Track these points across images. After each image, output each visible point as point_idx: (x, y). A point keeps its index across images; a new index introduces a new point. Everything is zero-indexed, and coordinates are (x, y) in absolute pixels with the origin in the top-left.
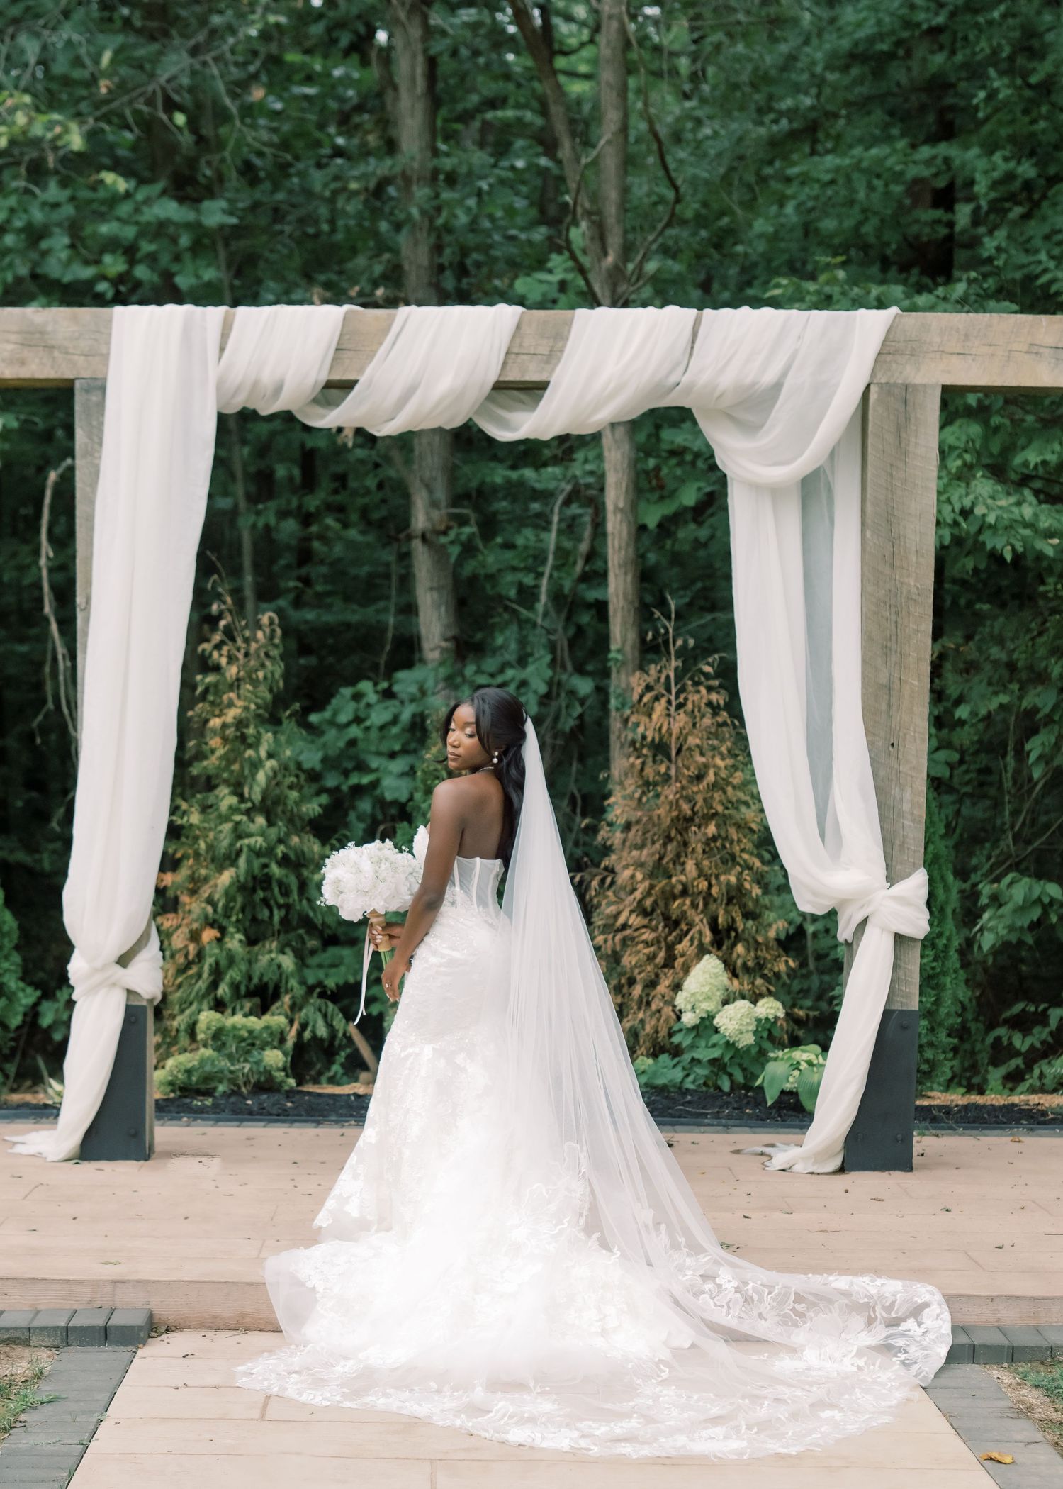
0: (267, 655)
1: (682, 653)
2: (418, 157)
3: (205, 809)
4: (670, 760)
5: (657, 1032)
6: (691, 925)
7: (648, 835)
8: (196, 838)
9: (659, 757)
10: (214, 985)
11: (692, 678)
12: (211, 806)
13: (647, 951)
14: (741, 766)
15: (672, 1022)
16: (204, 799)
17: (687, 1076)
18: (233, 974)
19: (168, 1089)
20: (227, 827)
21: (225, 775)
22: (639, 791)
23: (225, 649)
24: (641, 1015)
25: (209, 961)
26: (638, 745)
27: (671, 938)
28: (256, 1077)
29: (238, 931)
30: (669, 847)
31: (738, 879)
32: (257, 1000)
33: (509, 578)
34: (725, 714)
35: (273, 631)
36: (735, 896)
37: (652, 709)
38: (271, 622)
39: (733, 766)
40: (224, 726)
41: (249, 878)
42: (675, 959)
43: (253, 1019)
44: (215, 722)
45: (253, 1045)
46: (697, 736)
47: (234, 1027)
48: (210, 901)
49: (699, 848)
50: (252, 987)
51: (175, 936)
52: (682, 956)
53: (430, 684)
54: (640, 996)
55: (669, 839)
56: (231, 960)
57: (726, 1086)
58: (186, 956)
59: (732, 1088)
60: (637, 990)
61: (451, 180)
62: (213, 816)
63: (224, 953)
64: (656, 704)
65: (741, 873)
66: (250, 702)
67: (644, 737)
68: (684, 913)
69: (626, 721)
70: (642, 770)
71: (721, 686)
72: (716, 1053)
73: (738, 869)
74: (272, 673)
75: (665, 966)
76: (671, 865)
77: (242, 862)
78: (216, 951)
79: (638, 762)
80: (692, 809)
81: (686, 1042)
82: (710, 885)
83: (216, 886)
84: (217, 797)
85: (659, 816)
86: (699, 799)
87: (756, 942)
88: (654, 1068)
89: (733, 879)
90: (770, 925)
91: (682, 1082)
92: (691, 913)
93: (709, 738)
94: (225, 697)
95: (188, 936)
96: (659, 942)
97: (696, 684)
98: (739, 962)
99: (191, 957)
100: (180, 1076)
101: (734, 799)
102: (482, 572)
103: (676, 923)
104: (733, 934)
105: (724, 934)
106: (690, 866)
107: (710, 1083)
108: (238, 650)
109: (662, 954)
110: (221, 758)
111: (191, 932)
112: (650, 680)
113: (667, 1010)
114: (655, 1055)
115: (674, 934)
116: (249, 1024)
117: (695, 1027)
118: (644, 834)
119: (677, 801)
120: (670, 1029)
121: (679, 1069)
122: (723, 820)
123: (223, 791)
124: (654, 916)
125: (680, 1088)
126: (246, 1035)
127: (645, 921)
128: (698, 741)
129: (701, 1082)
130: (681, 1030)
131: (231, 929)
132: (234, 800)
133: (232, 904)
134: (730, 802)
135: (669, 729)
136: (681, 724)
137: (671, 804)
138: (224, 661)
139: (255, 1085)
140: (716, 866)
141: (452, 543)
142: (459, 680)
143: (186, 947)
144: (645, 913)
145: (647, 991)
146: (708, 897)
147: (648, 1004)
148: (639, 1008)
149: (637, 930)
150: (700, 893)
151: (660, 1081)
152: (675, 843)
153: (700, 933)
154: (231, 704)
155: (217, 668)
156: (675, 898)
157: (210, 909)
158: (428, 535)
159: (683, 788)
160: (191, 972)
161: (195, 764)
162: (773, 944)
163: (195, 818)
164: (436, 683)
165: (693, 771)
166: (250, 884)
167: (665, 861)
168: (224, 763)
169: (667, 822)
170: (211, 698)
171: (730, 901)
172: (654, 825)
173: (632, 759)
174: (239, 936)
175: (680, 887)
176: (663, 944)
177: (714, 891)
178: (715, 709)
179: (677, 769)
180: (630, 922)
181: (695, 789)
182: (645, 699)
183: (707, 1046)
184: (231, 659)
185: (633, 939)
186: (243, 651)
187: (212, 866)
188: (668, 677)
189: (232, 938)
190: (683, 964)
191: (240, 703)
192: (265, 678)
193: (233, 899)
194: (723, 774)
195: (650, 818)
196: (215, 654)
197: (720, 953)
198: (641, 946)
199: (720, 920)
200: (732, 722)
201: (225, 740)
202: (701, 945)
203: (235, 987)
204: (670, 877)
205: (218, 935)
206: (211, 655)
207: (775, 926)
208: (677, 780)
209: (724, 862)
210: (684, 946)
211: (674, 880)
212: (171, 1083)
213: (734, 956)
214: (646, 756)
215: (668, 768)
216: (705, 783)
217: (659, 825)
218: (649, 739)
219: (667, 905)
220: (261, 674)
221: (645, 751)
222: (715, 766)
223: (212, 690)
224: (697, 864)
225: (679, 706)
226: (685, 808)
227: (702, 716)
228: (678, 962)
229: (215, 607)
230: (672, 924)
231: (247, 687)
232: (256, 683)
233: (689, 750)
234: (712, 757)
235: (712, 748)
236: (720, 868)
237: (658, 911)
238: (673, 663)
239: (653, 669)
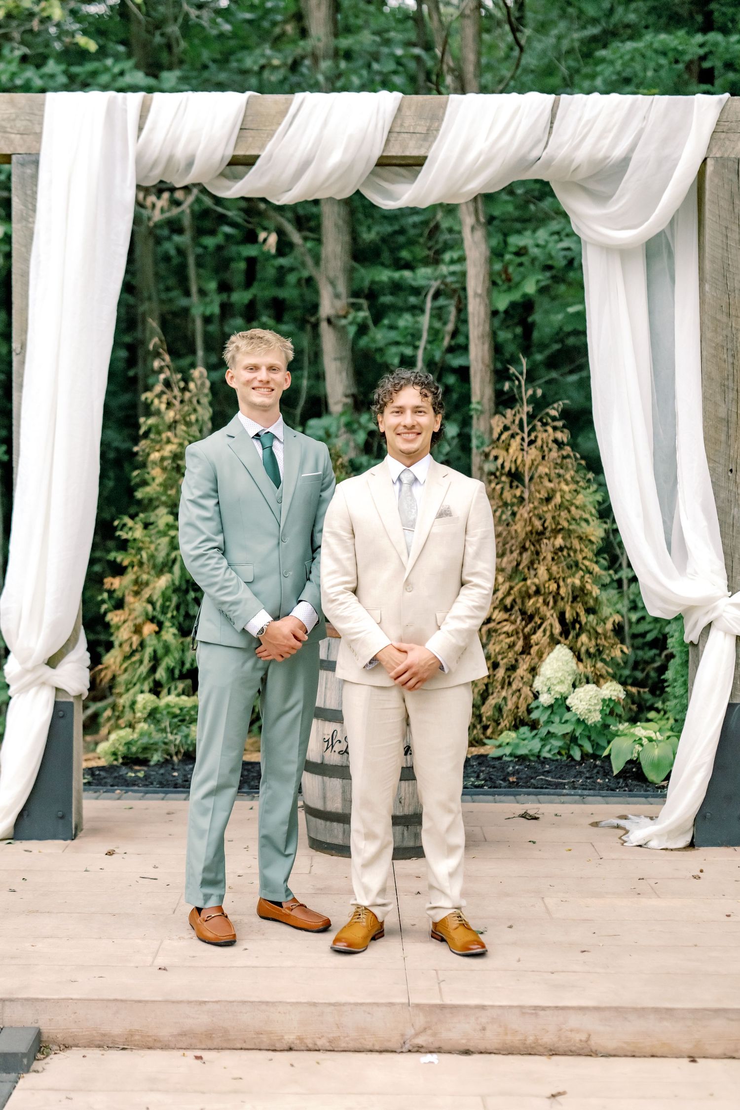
0: (198, 402)
1: (532, 400)
2: (324, 39)
3: (146, 526)
4: (524, 486)
5: (517, 708)
6: (543, 619)
7: (508, 546)
8: (140, 549)
9: (515, 483)
10: (153, 670)
11: (541, 420)
12: (152, 524)
13: (508, 640)
14: (582, 491)
15: (530, 700)
16: (146, 517)
17: (543, 746)
18: (168, 661)
19: (112, 758)
20: (165, 540)
21: (164, 498)
22: (500, 510)
23: (164, 398)
24: (504, 693)
25: (149, 651)
26: (498, 474)
27: (527, 630)
28: (186, 747)
29: (173, 625)
30: (525, 555)
31: (582, 582)
32: (189, 682)
33: (394, 350)
34: (568, 448)
35: (203, 384)
36: (579, 594)
37: (509, 445)
38: (201, 376)
39: (576, 491)
40: (163, 459)
41: (183, 583)
42: (531, 647)
43: (184, 698)
44: (155, 456)
45: (183, 721)
46: (546, 466)
47: (168, 706)
48: (150, 601)
49: (549, 557)
50: (184, 670)
51: (122, 629)
52: (537, 644)
53: (333, 429)
54: (503, 678)
55: (524, 549)
56: (167, 650)
57: (577, 755)
58: (131, 645)
59: (582, 757)
60: (501, 673)
61: (348, 55)
62: (153, 532)
63: (161, 644)
64: (512, 440)
65: (583, 577)
66: (184, 439)
67: (503, 466)
68: (537, 610)
69: (487, 455)
70: (502, 493)
71: (564, 426)
72: (568, 728)
73: (581, 573)
74: (202, 416)
75: (522, 653)
76: (526, 570)
77: (177, 568)
78: (155, 642)
79: (499, 487)
80: (543, 525)
81: (543, 719)
82: (559, 587)
83: (154, 588)
84: (157, 516)
85: (516, 531)
86: (549, 516)
87: (596, 632)
88: (517, 741)
89: (577, 582)
90: (607, 618)
91: (539, 752)
92: (543, 609)
93: (555, 468)
94: (164, 436)
95: (133, 629)
96: (517, 633)
97: (545, 424)
98: (583, 650)
99: (134, 647)
100: (121, 748)
101: (577, 517)
102: (373, 346)
103: (531, 618)
104: (577, 626)
105: (570, 626)
106: (542, 570)
107: (563, 752)
108: (175, 397)
109: (520, 644)
110: (160, 485)
111: (135, 625)
112: (508, 422)
113: (526, 690)
114: (515, 728)
115: (530, 626)
116: (181, 703)
117: (551, 706)
118: (504, 545)
119: (530, 519)
120: (529, 705)
121: (537, 740)
122: (568, 533)
123: (162, 511)
124: (513, 611)
125: (538, 757)
126: (178, 712)
127: (506, 616)
128: (547, 470)
129: (556, 751)
130: (537, 707)
131: (167, 624)
132: (170, 519)
133: (168, 604)
134: (574, 519)
135: (523, 461)
136: (533, 457)
137: (526, 521)
138: (163, 407)
139: (184, 753)
140: (563, 571)
141: (351, 323)
142: (355, 426)
143: (130, 638)
144: (506, 609)
145: (509, 673)
146: (557, 595)
147: (510, 684)
148: (502, 688)
149: (499, 623)
150: (550, 593)
151: (522, 751)
152: (529, 553)
153: (551, 626)
154: (169, 441)
155: (158, 413)
156: (530, 597)
157: (149, 608)
158: (333, 320)
159: (535, 508)
160: (134, 659)
161: (141, 490)
162: (610, 634)
163: (138, 533)
164: (338, 429)
165: (543, 495)
166: (184, 587)
167: (521, 567)
168: (162, 489)
169: (522, 535)
170: (152, 436)
171: (575, 599)
172: (512, 538)
173: (493, 485)
174: (174, 630)
175: (534, 588)
176: (521, 635)
177: (563, 591)
178: (560, 444)
179: (530, 492)
180: (494, 617)
181: (545, 509)
182: (503, 437)
183: (560, 722)
184: (169, 405)
185: (496, 631)
186: (179, 399)
187: (153, 572)
188: (521, 420)
189: (167, 632)
190: (538, 652)
191: (176, 441)
192: (197, 420)
193: (169, 599)
194: (568, 497)
195: (509, 532)
196: (156, 401)
197: (567, 642)
198: (503, 636)
199: (568, 615)
200: (575, 455)
201: (164, 469)
202: (552, 635)
203: (171, 671)
204: (525, 579)
205: (157, 629)
206: (152, 402)
207: (611, 620)
208: (529, 502)
209: (570, 567)
210: (538, 637)
211: (529, 582)
212: (114, 754)
213: (579, 644)
214: (504, 482)
215: (522, 492)
216: (553, 503)
217: (517, 537)
218: (507, 469)
219: (523, 603)
220: (193, 418)
221: (504, 478)
222: (561, 490)
223: (153, 430)
224: (548, 570)
225: (531, 443)
226: (538, 524)
227: (550, 450)
228: (534, 650)
229: (156, 364)
230: (528, 618)
231: (182, 427)
232: (188, 424)
233: (540, 477)
234: (559, 483)
235: (559, 476)
236: (568, 572)
237: (517, 608)
238: (527, 408)
239: (509, 413)
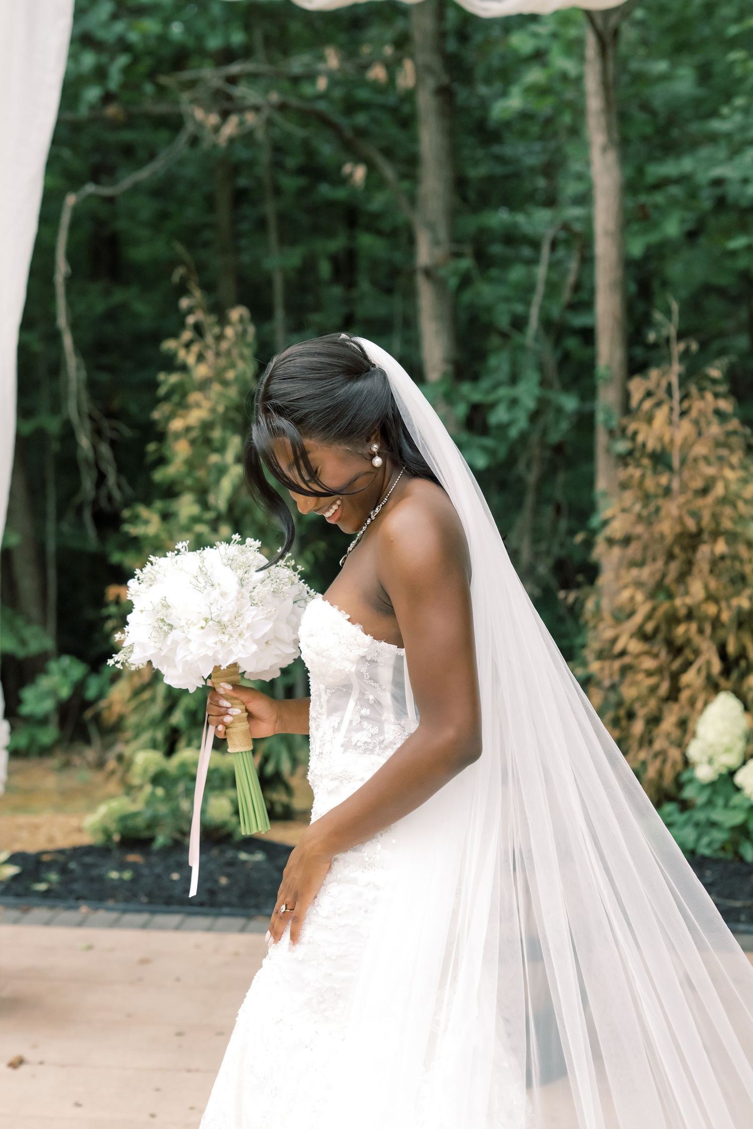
0: (239, 354)
1: (685, 357)
3: (166, 517)
4: (672, 472)
5: (663, 777)
6: (697, 653)
7: (650, 552)
10: (169, 710)
11: (698, 384)
12: (172, 515)
13: (649, 681)
16: (165, 506)
17: (700, 837)
21: (190, 482)
22: (640, 505)
23: (195, 349)
27: (676, 667)
30: (673, 566)
33: (503, 307)
34: (735, 422)
35: (245, 331)
36: (748, 619)
37: (653, 416)
38: (241, 320)
39: (744, 479)
40: (189, 428)
42: (680, 691)
44: (178, 424)
46: (704, 446)
47: (183, 765)
49: (706, 567)
52: (687, 688)
54: (643, 734)
55: (671, 556)
57: (749, 855)
60: (639, 726)
62: (174, 525)
64: (658, 411)
66: (218, 403)
67: (644, 445)
68: (688, 641)
69: (623, 430)
70: (642, 481)
71: (728, 392)
72: (737, 818)
74: (244, 373)
75: (668, 699)
76: (674, 586)
79: (638, 473)
80: (699, 525)
81: (700, 800)
82: (719, 609)
84: (180, 505)
85: (662, 532)
86: (707, 514)
89: (744, 603)
92: (697, 640)
93: (717, 448)
94: (191, 398)
96: (662, 671)
97: (703, 390)
101: (746, 514)
102: (479, 302)
103: (682, 651)
104: (743, 663)
105: (734, 663)
106: (697, 589)
107: (729, 849)
108: (208, 348)
109: (666, 685)
110: (185, 463)
112: (652, 386)
113: (674, 753)
115: (679, 662)
117: (712, 785)
118: (645, 550)
119: (681, 516)
122: (732, 537)
123: (186, 498)
124: (657, 641)
125: (694, 854)
127: (647, 647)
128: (704, 451)
130: (693, 783)
132: (197, 509)
134: (741, 518)
135: (671, 438)
136: (685, 433)
137: (675, 519)
138: (191, 359)
140: (725, 588)
141: (452, 274)
144: (646, 638)
145: (650, 727)
146: (716, 622)
147: (650, 740)
148: (642, 747)
149: (637, 657)
150: (709, 618)
152: (678, 562)
153: (709, 663)
154: (198, 405)
155: (184, 368)
156: (680, 622)
158: (431, 271)
159: (688, 502)
161: (159, 469)
163: (154, 527)
165: (698, 484)
167: (667, 581)
168: (186, 468)
169: (669, 539)
170: (174, 398)
171: (740, 626)
172: (656, 542)
175: (685, 611)
176: (666, 674)
177: (725, 616)
178: (722, 417)
179: (681, 481)
180: (630, 649)
181: (702, 503)
182: (646, 405)
183: (726, 807)
184: (200, 358)
185: (633, 667)
186: (213, 350)
188: (671, 383)
191: (207, 404)
192: (236, 378)
194: (734, 487)
195: (653, 534)
196: (182, 353)
198: (643, 675)
199: (731, 648)
201: (190, 442)
202: (708, 675)
204: (672, 598)
206: (177, 353)
208: (680, 494)
209: (735, 583)
210: (691, 677)
211: (678, 602)
213: (746, 687)
214: (646, 467)
215: (670, 481)
216: (712, 496)
217: (662, 541)
218: (651, 449)
219: (670, 630)
220: (230, 375)
221: (645, 461)
222: (724, 478)
223: (177, 390)
224: (704, 586)
225: (683, 414)
226: (691, 524)
227: (709, 423)
228: (684, 695)
229: (184, 303)
230: (676, 650)
231: (216, 388)
232: (225, 383)
233: (695, 460)
234: (721, 469)
235: (720, 459)
236: (730, 590)
237: (661, 636)
238: (677, 368)
239: (654, 373)
